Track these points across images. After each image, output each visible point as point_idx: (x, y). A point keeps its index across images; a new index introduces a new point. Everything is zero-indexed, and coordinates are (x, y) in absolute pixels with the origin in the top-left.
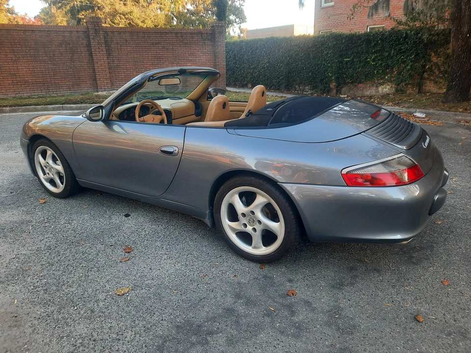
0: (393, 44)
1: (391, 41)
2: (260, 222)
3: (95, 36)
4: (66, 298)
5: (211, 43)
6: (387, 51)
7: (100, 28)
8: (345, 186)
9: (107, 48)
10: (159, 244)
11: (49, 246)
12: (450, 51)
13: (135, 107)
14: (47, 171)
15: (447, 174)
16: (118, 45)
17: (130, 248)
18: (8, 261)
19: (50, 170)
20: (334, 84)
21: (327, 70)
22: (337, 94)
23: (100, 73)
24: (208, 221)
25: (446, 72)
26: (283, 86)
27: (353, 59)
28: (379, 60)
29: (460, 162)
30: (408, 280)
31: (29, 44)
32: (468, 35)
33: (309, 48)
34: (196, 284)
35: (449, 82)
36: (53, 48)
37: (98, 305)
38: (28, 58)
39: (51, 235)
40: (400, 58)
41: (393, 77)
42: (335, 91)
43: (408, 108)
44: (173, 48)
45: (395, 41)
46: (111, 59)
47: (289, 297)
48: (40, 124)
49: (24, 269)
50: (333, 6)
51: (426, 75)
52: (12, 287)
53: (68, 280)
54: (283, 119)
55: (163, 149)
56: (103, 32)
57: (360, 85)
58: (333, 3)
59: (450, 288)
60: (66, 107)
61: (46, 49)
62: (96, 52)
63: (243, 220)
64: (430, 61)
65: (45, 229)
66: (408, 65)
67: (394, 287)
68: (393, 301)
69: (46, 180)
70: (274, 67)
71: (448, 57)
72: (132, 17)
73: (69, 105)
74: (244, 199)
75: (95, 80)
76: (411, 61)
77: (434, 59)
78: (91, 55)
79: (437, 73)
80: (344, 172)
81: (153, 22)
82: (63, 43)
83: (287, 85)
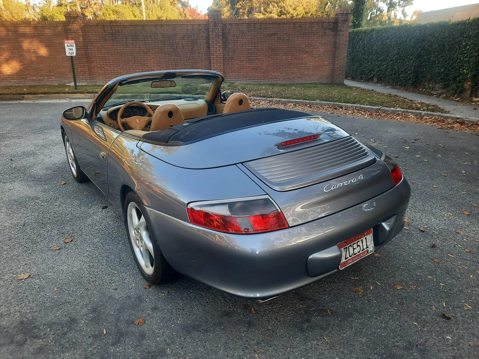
3: (214, 29)
5: (332, 33)
7: (219, 20)
8: (189, 223)
9: (224, 40)
11: (25, 223)
16: (234, 36)
19: (71, 157)
20: (470, 83)
21: (463, 66)
22: (471, 96)
23: (215, 65)
31: (158, 37)
33: (445, 38)
36: (177, 41)
38: (156, 50)
39: (37, 214)
42: (469, 92)
44: (289, 39)
46: (227, 50)
54: (181, 137)
56: (221, 25)
61: (171, 41)
62: (213, 44)
65: (39, 208)
70: (404, 60)
72: (284, 5)
78: (209, 47)
81: (304, 9)
82: (186, 36)
83: (415, 81)
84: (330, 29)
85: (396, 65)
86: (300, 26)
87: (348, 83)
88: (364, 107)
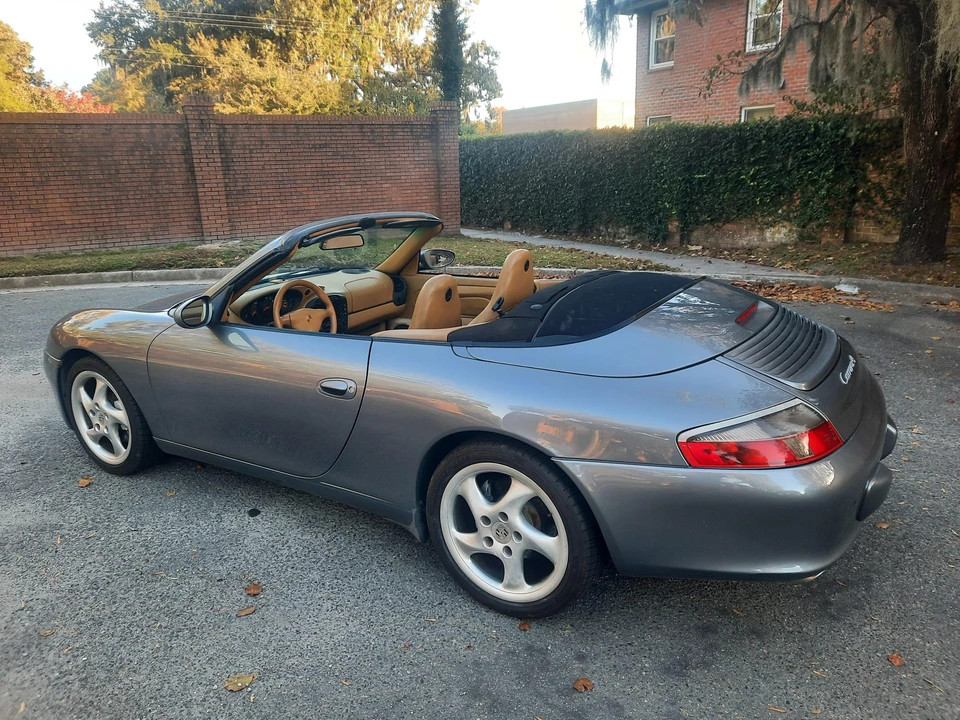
0: (789, 147)
1: (787, 141)
2: (518, 535)
3: (201, 133)
4: (125, 698)
5: (430, 144)
6: (778, 161)
7: (211, 117)
8: (686, 467)
9: (223, 156)
10: (315, 575)
11: (95, 582)
12: (902, 161)
13: (273, 294)
14: (95, 420)
15: (894, 431)
16: (244, 149)
17: (257, 586)
18: (9, 614)
19: (101, 419)
21: (661, 196)
22: (682, 243)
23: (209, 206)
24: (414, 529)
25: (897, 202)
26: (575, 226)
27: (712, 175)
28: (764, 177)
29: (928, 391)
30: (820, 654)
31: (70, 150)
32: (936, 133)
33: (625, 153)
34: (389, 666)
35: (904, 224)
36: (115, 158)
37: (189, 714)
38: (67, 178)
39: (100, 558)
40: (806, 173)
41: (794, 212)
42: (677, 238)
43: (824, 273)
44: (354, 155)
45: (795, 141)
46: (231, 177)
47: (576, 695)
48: (86, 326)
49: (42, 633)
50: (672, 69)
51: (858, 208)
52: (16, 675)
53: (131, 657)
54: (563, 327)
55: (327, 384)
56: (215, 126)
57: (729, 226)
58: (671, 64)
59: (906, 673)
60: (139, 275)
61: (102, 159)
62: (202, 165)
63: (485, 530)
64: (865, 180)
65: (88, 544)
66: (821, 187)
67: (791, 669)
68: (788, 703)
69: (94, 438)
70: (557, 189)
71: (899, 172)
72: (274, 89)
73: (144, 272)
74: (487, 485)
75: (199, 219)
76: (828, 180)
77: (874, 176)
78: (191, 170)
79: (881, 203)
80: (683, 438)
81: (315, 98)
82: (137, 147)
83: (583, 225)
84: (426, 137)
85: (543, 199)
86: (372, 132)
87: (465, 232)
88: (547, 272)
